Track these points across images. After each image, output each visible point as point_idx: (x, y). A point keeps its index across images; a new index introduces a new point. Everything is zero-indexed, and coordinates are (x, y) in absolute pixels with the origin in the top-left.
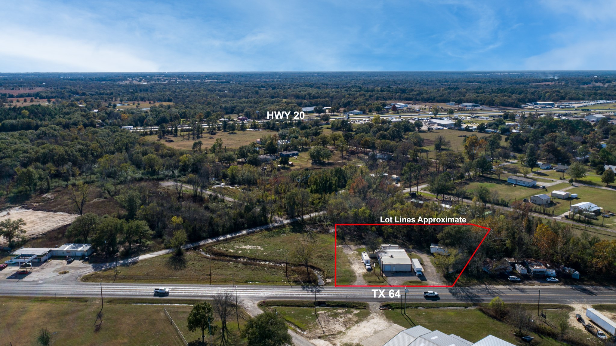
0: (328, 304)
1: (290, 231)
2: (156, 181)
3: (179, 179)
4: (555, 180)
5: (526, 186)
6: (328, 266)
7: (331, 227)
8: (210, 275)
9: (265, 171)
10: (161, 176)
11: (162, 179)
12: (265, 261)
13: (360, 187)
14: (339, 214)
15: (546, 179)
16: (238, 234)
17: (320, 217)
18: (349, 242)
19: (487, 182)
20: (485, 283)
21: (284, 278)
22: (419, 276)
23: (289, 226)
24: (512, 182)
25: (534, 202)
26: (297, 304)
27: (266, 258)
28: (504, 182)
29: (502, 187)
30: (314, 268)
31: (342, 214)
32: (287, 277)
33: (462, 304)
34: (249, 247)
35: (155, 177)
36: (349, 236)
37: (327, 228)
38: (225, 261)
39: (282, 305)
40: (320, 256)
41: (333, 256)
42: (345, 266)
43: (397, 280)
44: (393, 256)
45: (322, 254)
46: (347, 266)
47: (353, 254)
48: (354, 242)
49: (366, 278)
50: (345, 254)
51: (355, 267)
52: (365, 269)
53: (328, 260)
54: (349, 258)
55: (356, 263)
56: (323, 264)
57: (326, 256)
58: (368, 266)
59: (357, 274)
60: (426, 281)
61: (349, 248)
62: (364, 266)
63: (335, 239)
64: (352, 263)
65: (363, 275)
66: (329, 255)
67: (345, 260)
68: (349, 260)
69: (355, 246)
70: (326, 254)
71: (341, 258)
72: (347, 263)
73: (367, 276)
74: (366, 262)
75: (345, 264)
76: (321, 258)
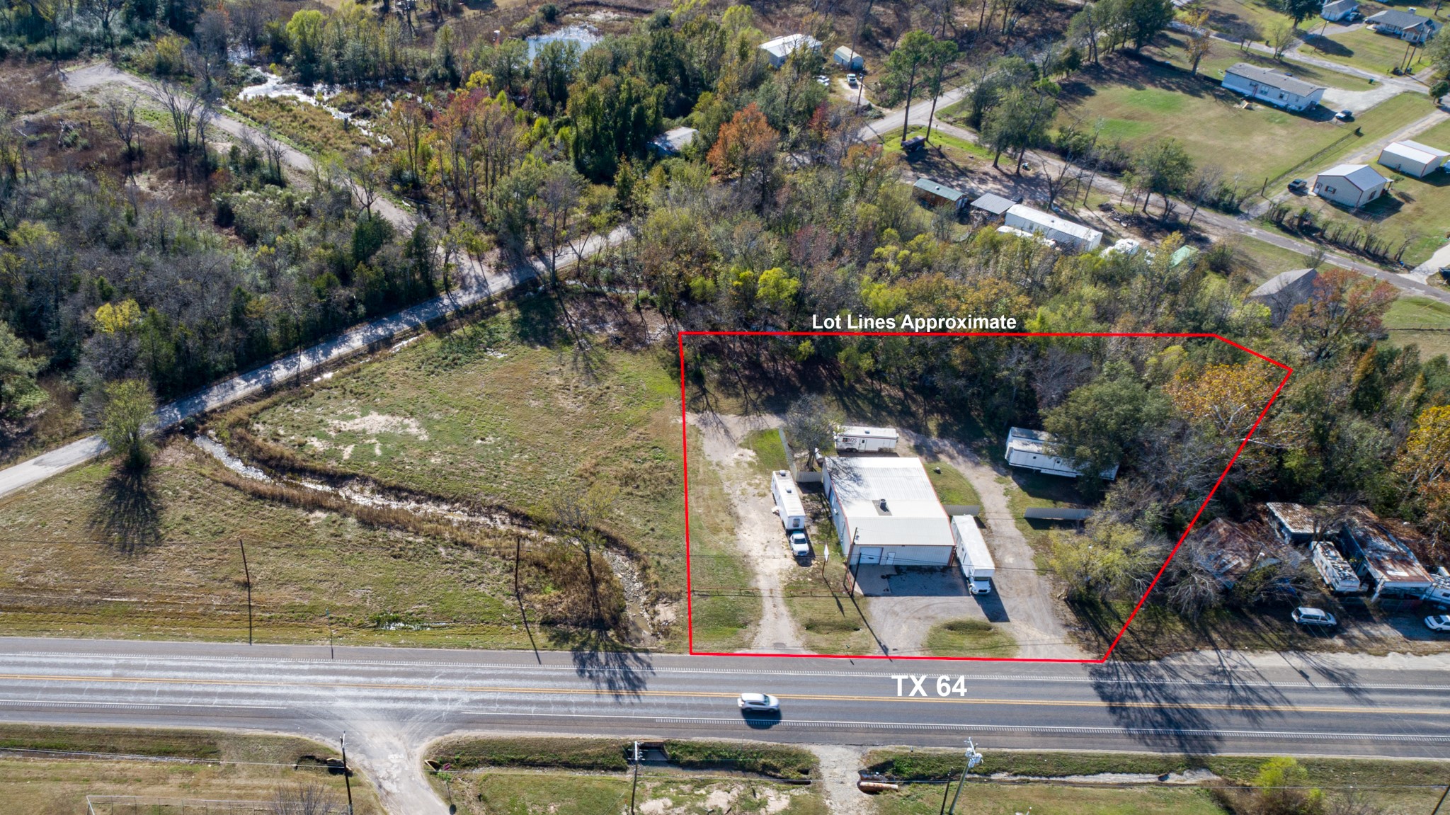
0: (674, 756)
1: (512, 338)
2: (49, 64)
3: (126, 51)
4: (1377, 77)
5: (1284, 109)
6: (658, 532)
7: (652, 313)
8: (247, 585)
9: (413, 15)
10: (64, 42)
11: (69, 56)
12: (438, 499)
15: (1348, 70)
16: (335, 353)
17: (611, 258)
18: (719, 395)
19: (1152, 82)
20: (1215, 636)
21: (510, 602)
22: (982, 597)
23: (508, 307)
24: (1239, 89)
25: (1328, 194)
26: (565, 757)
27: (441, 487)
28: (1208, 85)
29: (1205, 108)
30: (611, 542)
32: (519, 596)
33: (1147, 759)
34: (375, 422)
35: (45, 46)
36: (717, 365)
37: (639, 318)
38: (296, 506)
39: (512, 763)
40: (628, 479)
41: (671, 475)
42: (715, 530)
43: (905, 615)
44: (889, 505)
45: (633, 466)
46: (724, 535)
47: (738, 463)
48: (737, 395)
49: (796, 600)
50: (710, 463)
51: (751, 538)
52: (789, 553)
53: (655, 499)
54: (728, 483)
55: (753, 515)
56: (641, 521)
57: (646, 476)
58: (797, 541)
59: (760, 577)
60: (1007, 620)
61: (722, 431)
62: (786, 539)
63: (668, 378)
64: (738, 518)
65: (782, 586)
66: (658, 473)
67: (711, 497)
68: (729, 500)
69: (743, 419)
70: (647, 465)
71: (700, 488)
72: (722, 515)
73: (797, 589)
74: (792, 522)
75: (718, 521)
76: (629, 489)
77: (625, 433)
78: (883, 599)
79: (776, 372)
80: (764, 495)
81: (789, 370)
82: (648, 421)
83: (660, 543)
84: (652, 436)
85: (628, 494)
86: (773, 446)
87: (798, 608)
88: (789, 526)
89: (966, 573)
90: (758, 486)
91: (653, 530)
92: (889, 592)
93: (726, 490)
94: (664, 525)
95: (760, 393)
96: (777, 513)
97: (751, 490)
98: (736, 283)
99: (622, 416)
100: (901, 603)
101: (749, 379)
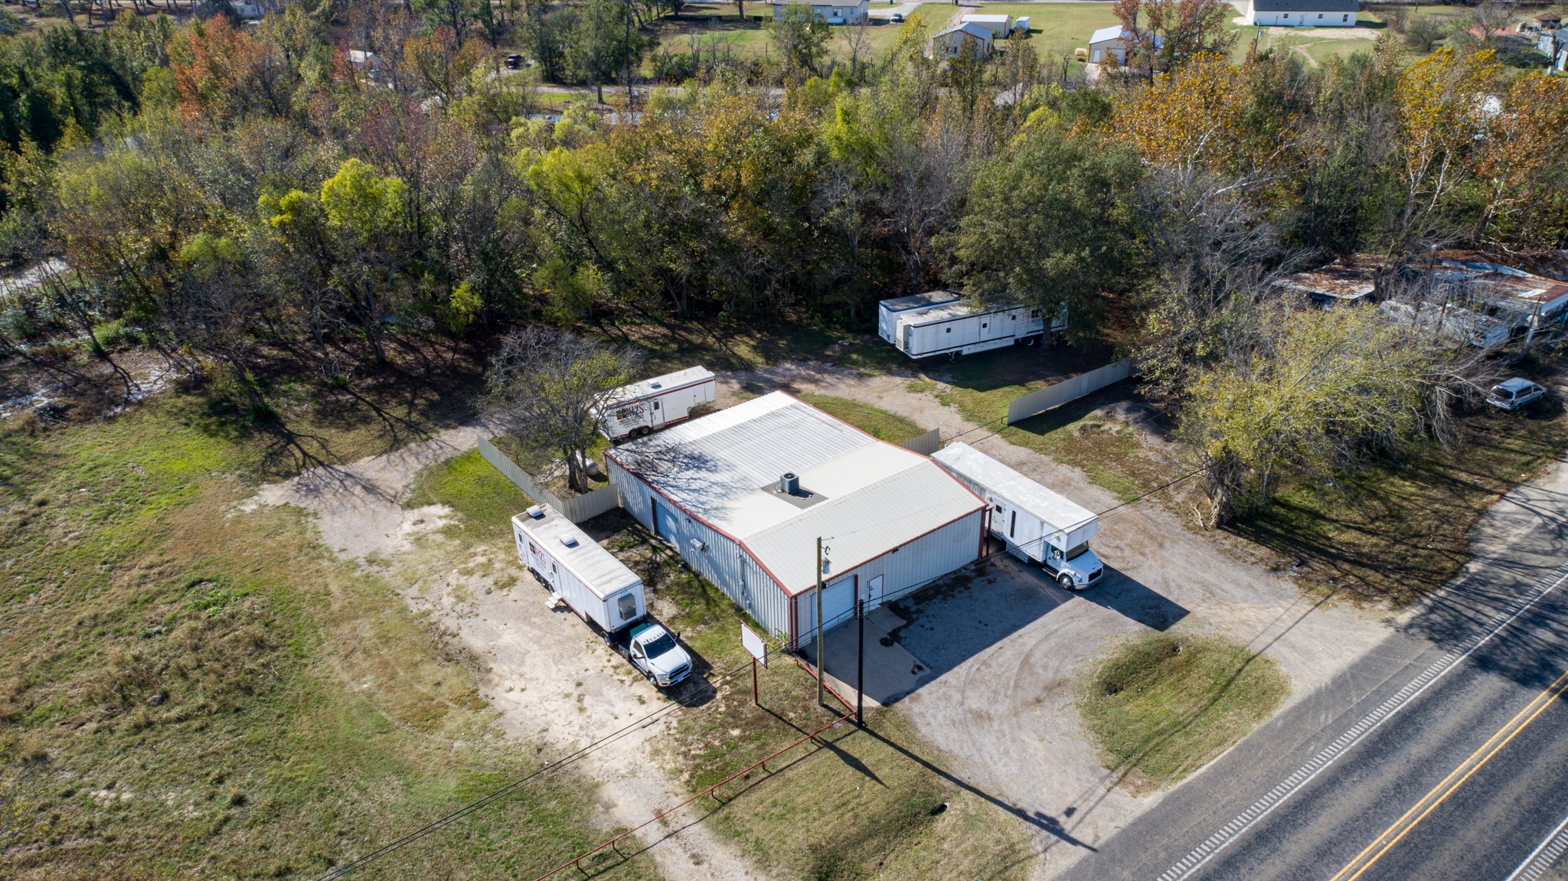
6: (260, 799)
7: (136, 353)
13: (242, 74)
14: (161, 255)
17: (28, 304)
18: (328, 433)
22: (1099, 590)
31: (192, 245)
36: (300, 388)
37: (107, 369)
40: (130, 688)
41: (257, 629)
42: (428, 717)
43: (1001, 708)
44: (803, 484)
45: (140, 648)
46: (456, 718)
47: (419, 540)
48: (366, 420)
49: (739, 807)
50: (352, 565)
51: (531, 696)
52: (646, 689)
53: (224, 709)
54: (414, 591)
55: (509, 637)
56: (195, 793)
57: (187, 660)
58: (655, 649)
59: (610, 792)
60: (1182, 613)
61: (358, 490)
62: (617, 659)
63: (201, 440)
64: (473, 658)
65: (678, 785)
66: (215, 639)
67: (385, 640)
68: (432, 627)
69: (394, 456)
70: (180, 633)
71: (345, 629)
72: (430, 671)
73: (722, 775)
74: (616, 609)
75: (424, 689)
76: (139, 713)
77: (104, 581)
78: (923, 691)
79: (426, 363)
80: (512, 582)
81: (449, 356)
82: (166, 532)
83: (275, 831)
84: (182, 561)
85: (138, 728)
86: (481, 481)
87: (759, 829)
88: (609, 621)
89: (1036, 553)
90: (486, 569)
91: (239, 801)
92: (929, 670)
93: (415, 608)
94: (271, 771)
95: (411, 405)
96: (564, 607)
97: (474, 583)
98: (276, 219)
99: (87, 547)
100: (971, 682)
101: (378, 389)
